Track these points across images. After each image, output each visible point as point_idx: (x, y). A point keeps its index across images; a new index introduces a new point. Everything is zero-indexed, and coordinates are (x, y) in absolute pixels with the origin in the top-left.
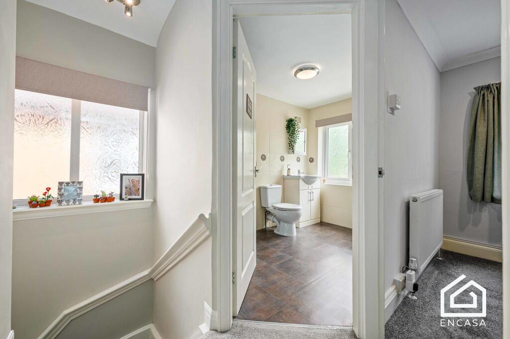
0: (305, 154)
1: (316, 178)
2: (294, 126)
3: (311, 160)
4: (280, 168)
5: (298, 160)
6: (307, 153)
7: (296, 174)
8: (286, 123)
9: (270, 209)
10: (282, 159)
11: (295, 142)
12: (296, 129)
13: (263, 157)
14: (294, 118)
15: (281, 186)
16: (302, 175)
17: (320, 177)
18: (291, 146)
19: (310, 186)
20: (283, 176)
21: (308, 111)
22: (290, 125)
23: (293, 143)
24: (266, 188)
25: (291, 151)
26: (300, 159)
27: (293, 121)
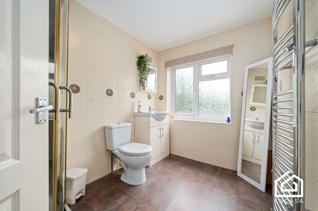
0: (156, 91)
1: (166, 114)
2: (145, 62)
3: (161, 98)
4: (130, 105)
5: (149, 97)
6: (157, 91)
7: (147, 111)
8: (137, 59)
9: (116, 152)
10: (133, 95)
11: (146, 79)
12: (147, 66)
13: (109, 92)
14: (145, 55)
15: (130, 124)
16: (153, 112)
17: (169, 114)
18: (142, 82)
19: (160, 123)
20: (134, 112)
21: (159, 54)
22: (141, 62)
23: (143, 80)
24: (111, 128)
25: (142, 88)
26: (151, 96)
27: (144, 58)
